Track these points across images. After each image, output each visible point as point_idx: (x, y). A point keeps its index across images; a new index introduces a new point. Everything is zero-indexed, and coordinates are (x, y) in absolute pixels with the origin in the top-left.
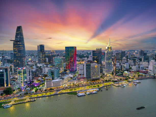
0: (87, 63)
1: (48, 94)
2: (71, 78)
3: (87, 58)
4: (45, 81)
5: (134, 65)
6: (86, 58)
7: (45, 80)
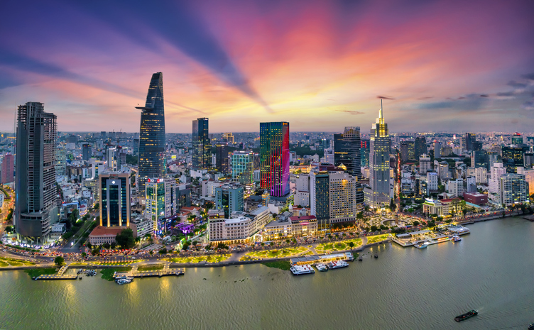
0: (318, 170)
1: (214, 259)
2: (275, 215)
3: (320, 157)
4: (207, 221)
5: (451, 180)
6: (316, 157)
7: (206, 217)
